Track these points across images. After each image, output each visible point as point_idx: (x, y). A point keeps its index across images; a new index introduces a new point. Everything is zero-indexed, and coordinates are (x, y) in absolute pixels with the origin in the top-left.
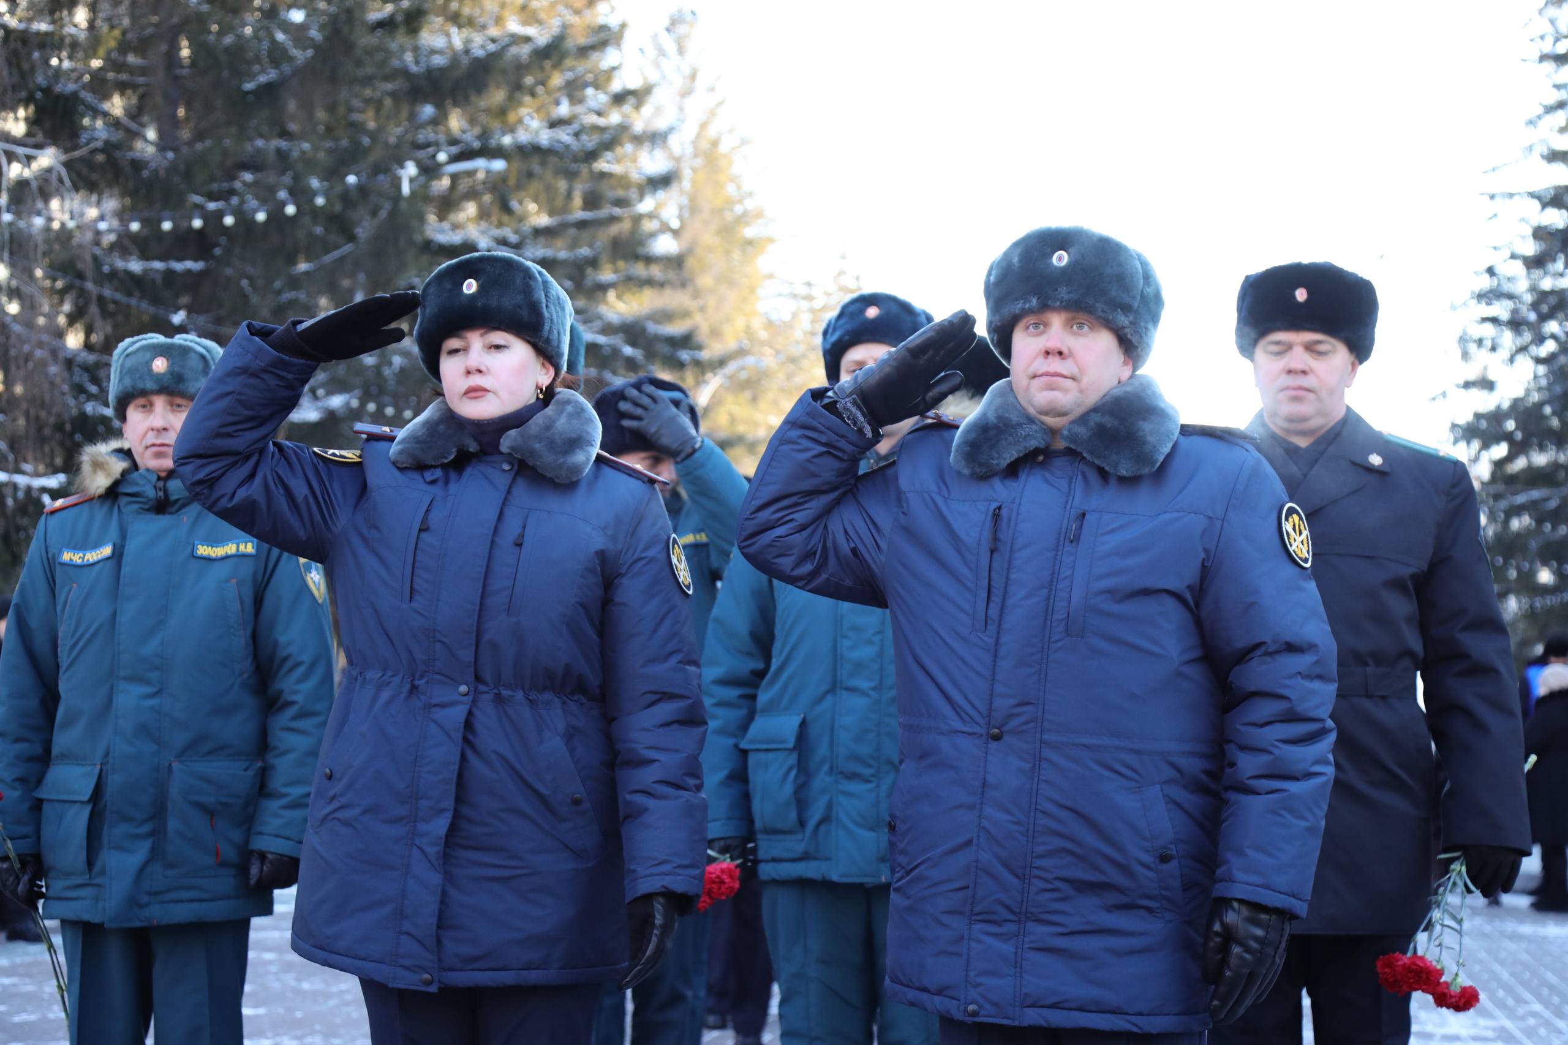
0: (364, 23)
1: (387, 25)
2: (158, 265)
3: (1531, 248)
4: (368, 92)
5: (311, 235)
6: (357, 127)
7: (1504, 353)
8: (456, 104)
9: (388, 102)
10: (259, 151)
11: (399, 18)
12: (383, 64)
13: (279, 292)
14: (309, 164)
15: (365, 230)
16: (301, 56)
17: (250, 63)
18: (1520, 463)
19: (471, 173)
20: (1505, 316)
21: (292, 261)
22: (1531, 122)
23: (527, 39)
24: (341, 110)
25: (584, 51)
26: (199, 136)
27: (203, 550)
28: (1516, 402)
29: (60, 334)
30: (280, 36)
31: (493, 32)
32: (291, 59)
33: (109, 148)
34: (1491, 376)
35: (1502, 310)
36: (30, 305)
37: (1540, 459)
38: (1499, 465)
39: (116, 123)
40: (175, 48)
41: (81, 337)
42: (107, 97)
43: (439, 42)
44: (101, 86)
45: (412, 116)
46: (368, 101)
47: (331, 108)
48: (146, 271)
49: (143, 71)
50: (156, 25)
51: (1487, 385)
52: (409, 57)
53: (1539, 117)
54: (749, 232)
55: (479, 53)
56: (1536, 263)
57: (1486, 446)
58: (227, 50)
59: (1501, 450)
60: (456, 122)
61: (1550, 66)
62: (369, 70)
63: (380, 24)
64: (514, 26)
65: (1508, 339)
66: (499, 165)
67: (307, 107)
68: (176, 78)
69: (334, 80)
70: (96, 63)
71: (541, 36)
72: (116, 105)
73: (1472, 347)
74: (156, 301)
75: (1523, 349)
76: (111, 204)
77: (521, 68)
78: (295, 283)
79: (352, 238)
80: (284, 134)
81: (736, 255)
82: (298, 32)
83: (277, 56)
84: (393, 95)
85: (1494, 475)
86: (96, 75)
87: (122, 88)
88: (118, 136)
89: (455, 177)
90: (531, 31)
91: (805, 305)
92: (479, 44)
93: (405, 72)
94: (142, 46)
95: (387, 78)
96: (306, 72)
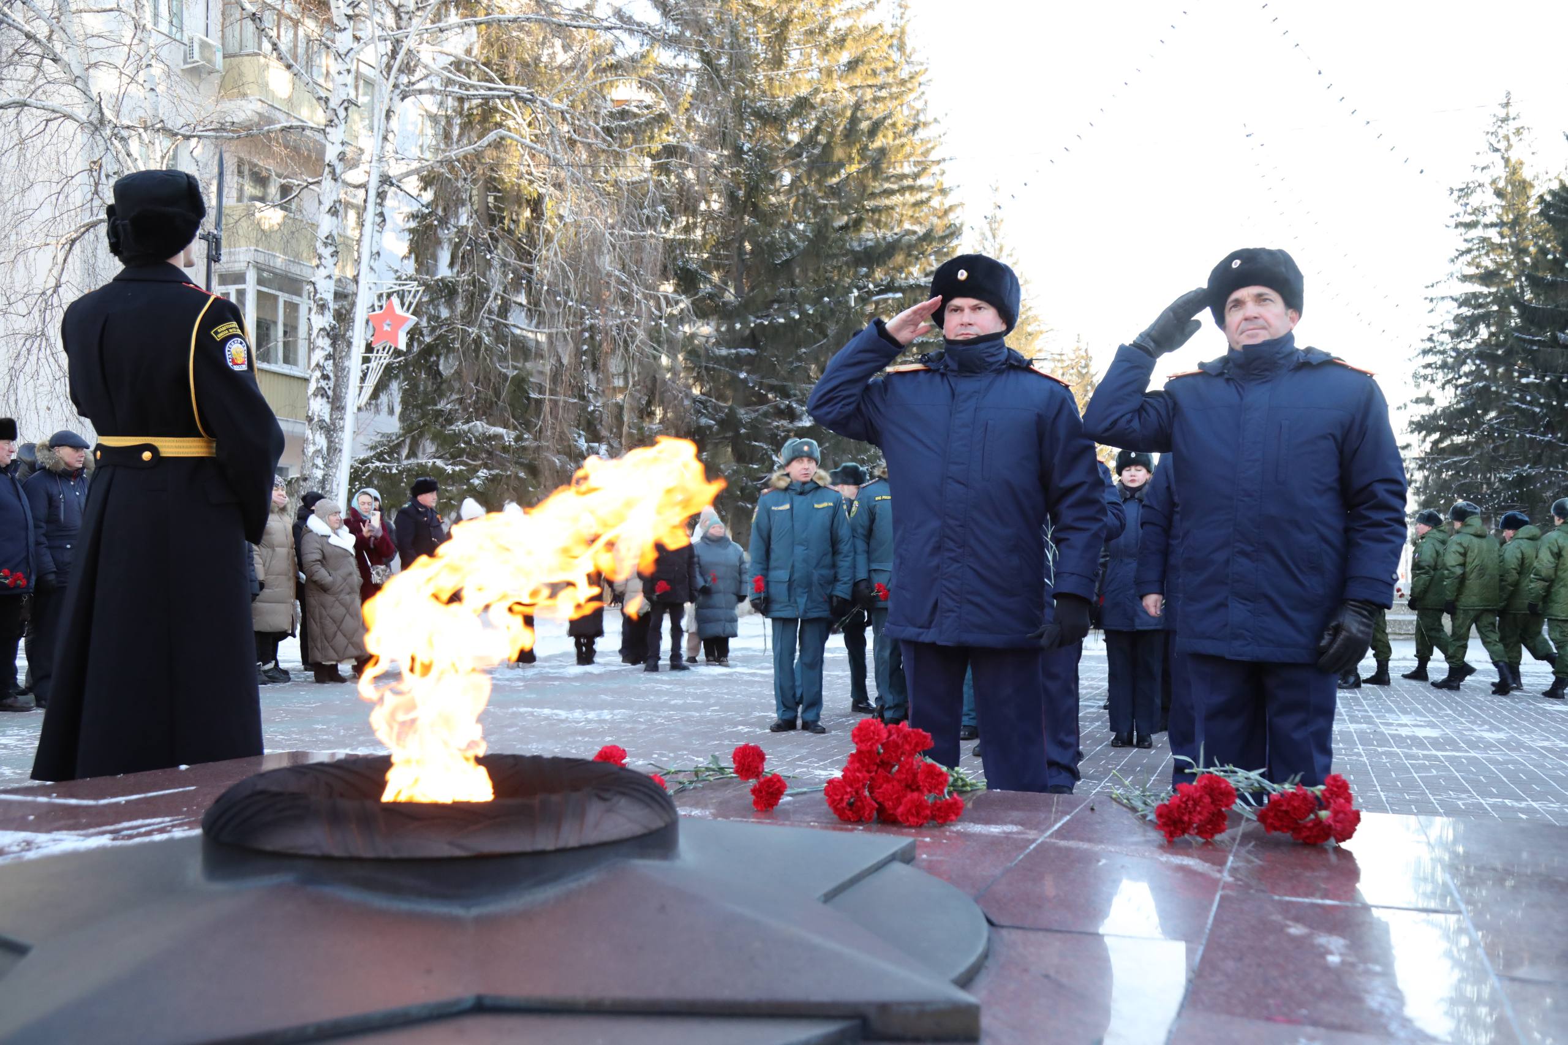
0: (833, 227)
1: (845, 228)
2: (733, 351)
3: (1453, 327)
4: (835, 263)
5: (806, 332)
6: (830, 280)
7: (1439, 383)
8: (878, 265)
9: (844, 268)
10: (781, 294)
11: (851, 224)
12: (842, 247)
13: (792, 363)
14: (806, 299)
15: (832, 329)
16: (801, 245)
17: (777, 250)
18: (1447, 443)
19: (886, 300)
20: (1439, 363)
21: (799, 346)
22: (1453, 261)
23: (915, 233)
24: (821, 270)
25: (942, 239)
26: (752, 289)
27: (816, 506)
28: (1444, 410)
29: (689, 387)
30: (792, 237)
31: (897, 230)
32: (797, 247)
33: (711, 296)
34: (1431, 395)
35: (1438, 359)
36: (675, 374)
37: (1458, 439)
38: (1435, 443)
39: (715, 286)
40: (741, 247)
41: (699, 388)
42: (710, 272)
43: (871, 236)
44: (706, 265)
45: (856, 272)
46: (834, 267)
47: (817, 271)
48: (729, 355)
49: (727, 257)
50: (734, 234)
51: (1429, 401)
52: (855, 244)
53: (1457, 258)
54: (1029, 329)
55: (890, 240)
56: (1456, 334)
57: (1429, 434)
58: (767, 244)
59: (1436, 436)
60: (879, 274)
61: (1462, 230)
62: (836, 251)
63: (841, 228)
64: (907, 226)
65: (1440, 377)
66: (899, 295)
67: (804, 271)
68: (743, 260)
69: (818, 255)
70: (706, 256)
71: (920, 230)
72: (715, 276)
73: (1421, 380)
74: (732, 368)
75: (1449, 382)
76: (713, 324)
77: (910, 247)
78: (799, 358)
79: (826, 336)
80: (793, 285)
81: (1023, 340)
82: (802, 236)
83: (791, 246)
84: (847, 263)
85: (1431, 449)
86: (704, 261)
87: (717, 267)
88: (716, 291)
89: (877, 303)
90: (916, 228)
91: (1059, 365)
92: (890, 236)
93: (853, 251)
94: (726, 245)
95: (844, 255)
96: (805, 253)
